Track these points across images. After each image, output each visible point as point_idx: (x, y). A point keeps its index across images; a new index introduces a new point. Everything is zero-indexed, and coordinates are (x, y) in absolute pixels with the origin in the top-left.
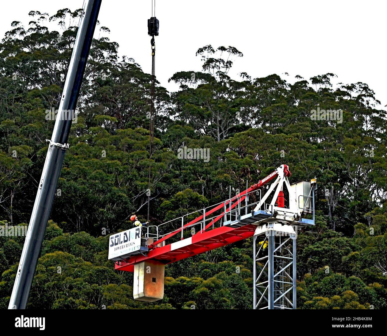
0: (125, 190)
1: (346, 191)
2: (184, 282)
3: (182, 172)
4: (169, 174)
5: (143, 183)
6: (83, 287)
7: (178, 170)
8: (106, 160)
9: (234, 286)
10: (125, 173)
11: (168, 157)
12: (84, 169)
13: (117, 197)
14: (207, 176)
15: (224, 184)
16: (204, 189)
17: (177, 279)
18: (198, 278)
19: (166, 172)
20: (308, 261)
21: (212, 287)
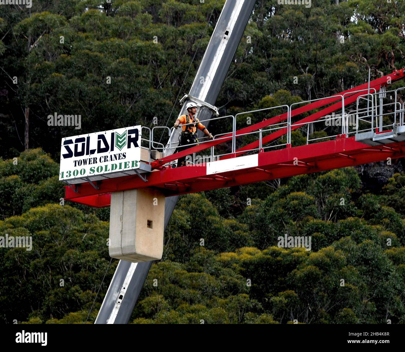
2: (277, 256)
3: (271, 61)
4: (249, 65)
6: (98, 267)
7: (264, 57)
8: (135, 41)
9: (366, 262)
10: (171, 63)
12: (96, 56)
13: (156, 106)
14: (316, 66)
15: (347, 81)
16: (312, 89)
17: (265, 251)
19: (243, 61)
21: (326, 264)
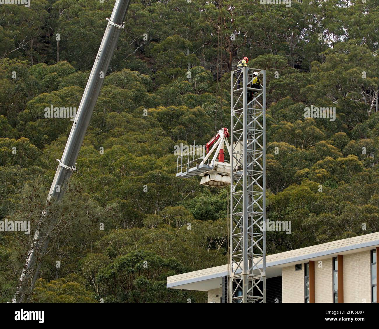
1: (303, 35)
2: (173, 110)
3: (170, 21)
4: (159, 23)
5: (138, 30)
7: (167, 19)
12: (91, 18)
14: (190, 24)
16: (188, 34)
17: (168, 108)
18: (184, 107)
20: (272, 92)
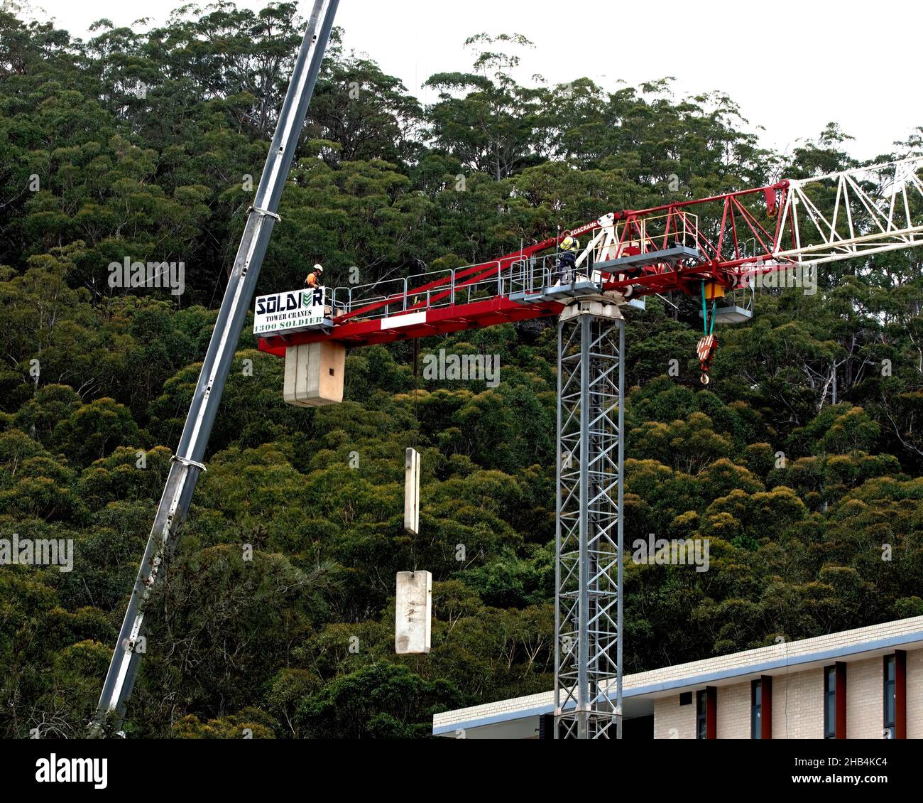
0: (354, 255)
5: (382, 245)
7: (435, 225)
8: (324, 209)
9: (520, 404)
10: (354, 229)
11: (420, 204)
15: (506, 247)
16: (476, 254)
17: (434, 393)
19: (417, 229)
20: (636, 366)
21: (486, 405)
